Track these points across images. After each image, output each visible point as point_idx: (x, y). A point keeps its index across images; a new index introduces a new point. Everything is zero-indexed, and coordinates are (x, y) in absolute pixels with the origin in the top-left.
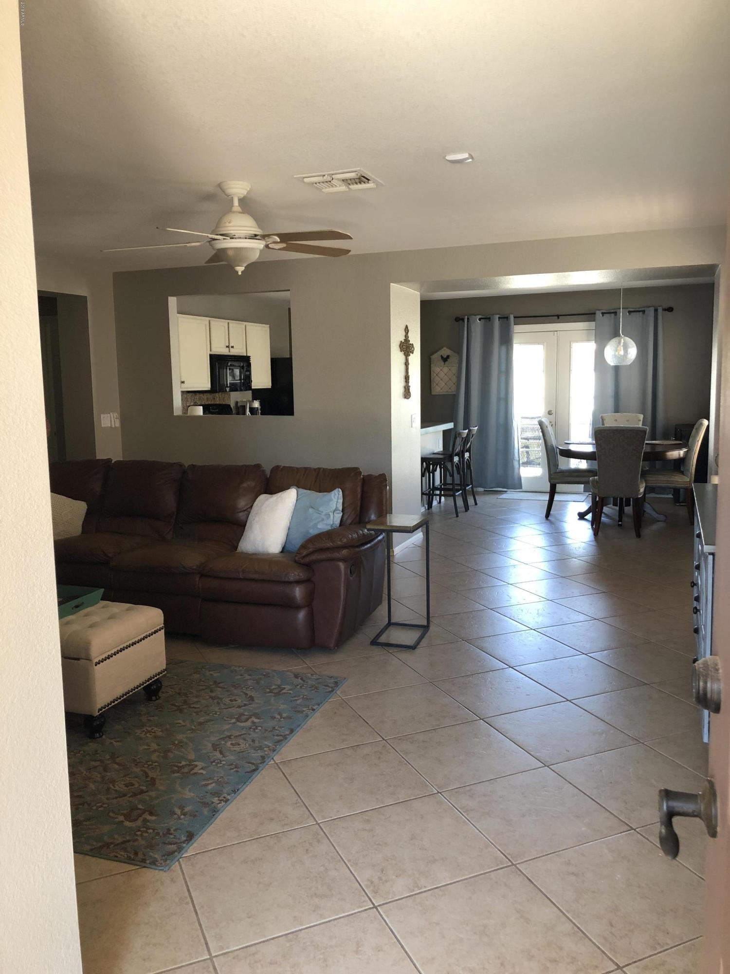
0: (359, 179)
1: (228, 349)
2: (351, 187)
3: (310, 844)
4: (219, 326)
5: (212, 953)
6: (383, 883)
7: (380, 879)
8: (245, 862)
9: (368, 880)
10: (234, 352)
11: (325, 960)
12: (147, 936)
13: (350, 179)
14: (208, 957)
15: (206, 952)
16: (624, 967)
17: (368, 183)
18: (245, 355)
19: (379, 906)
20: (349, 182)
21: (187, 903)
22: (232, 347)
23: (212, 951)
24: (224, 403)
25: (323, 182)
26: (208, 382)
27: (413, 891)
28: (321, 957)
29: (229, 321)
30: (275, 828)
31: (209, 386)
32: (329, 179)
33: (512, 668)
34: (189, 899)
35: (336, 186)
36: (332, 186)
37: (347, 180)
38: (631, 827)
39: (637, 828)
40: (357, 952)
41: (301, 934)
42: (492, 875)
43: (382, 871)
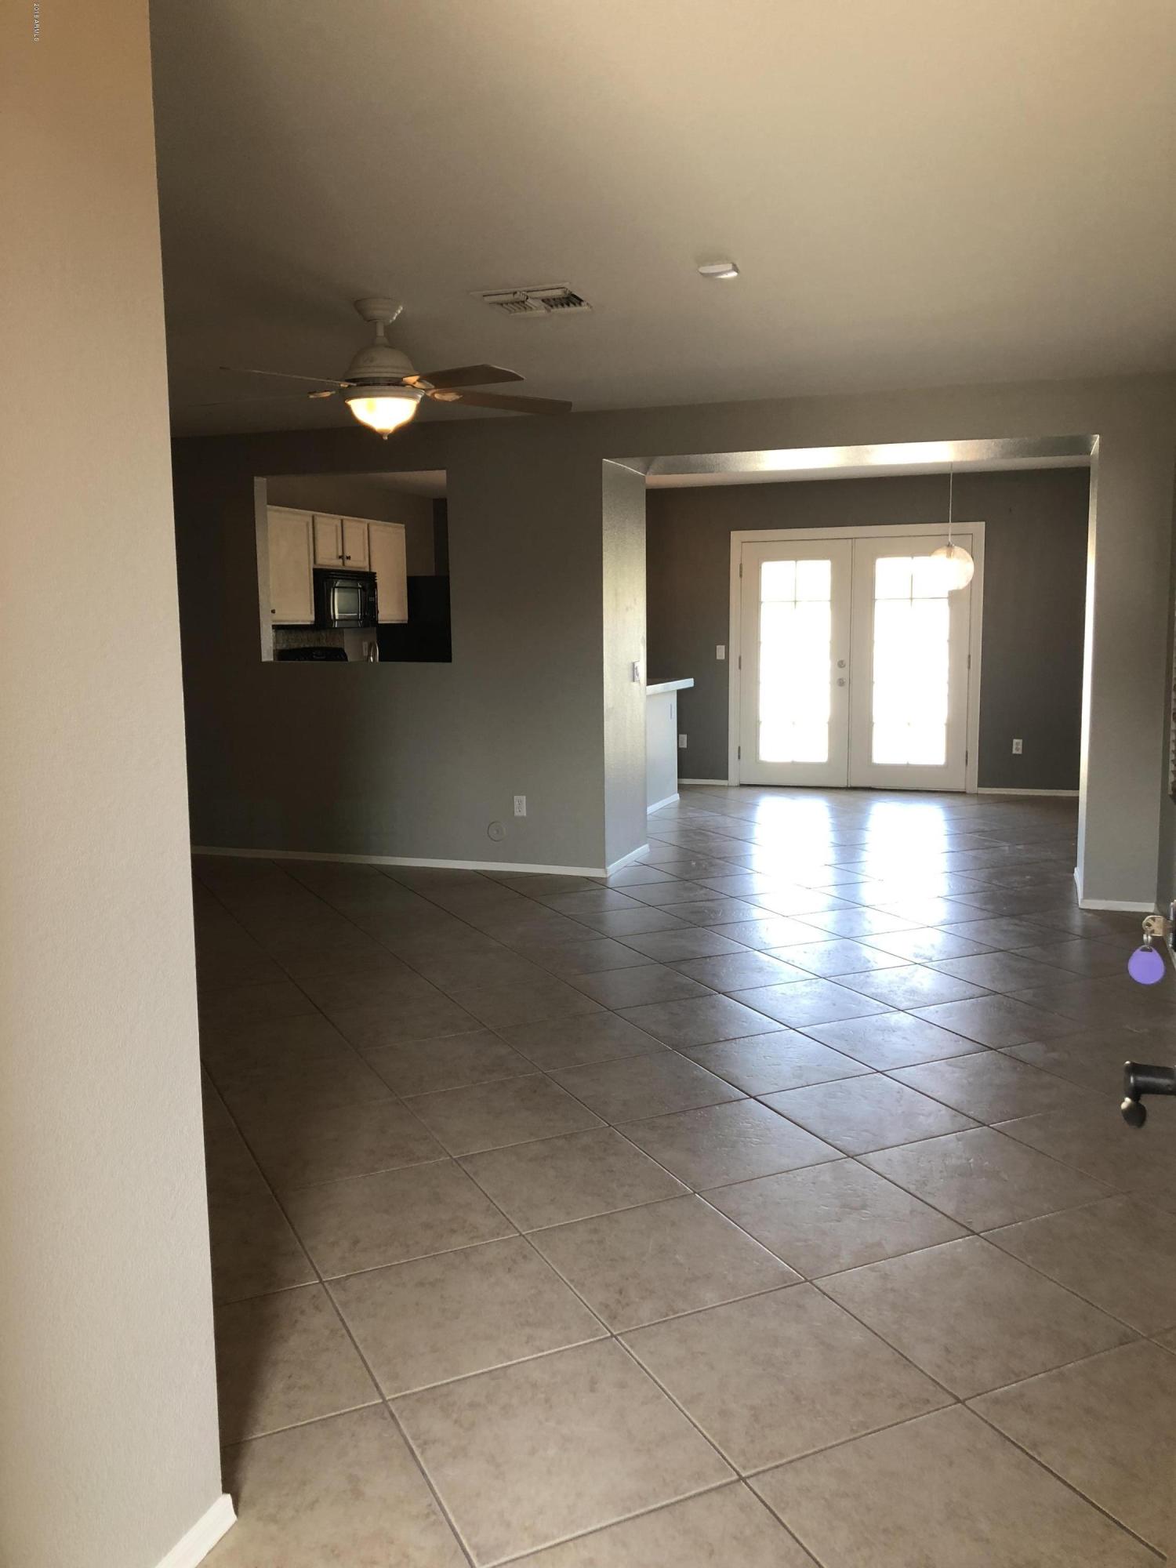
0: (568, 298)
1: (341, 560)
2: (554, 310)
3: (514, 1261)
4: (328, 524)
5: (385, 1395)
6: (623, 1308)
7: (619, 1302)
8: (421, 1284)
9: (601, 1303)
10: (351, 565)
11: (547, 1401)
12: (290, 1377)
13: (554, 299)
14: (381, 1401)
15: (377, 1394)
16: (966, 1399)
17: (580, 304)
18: (368, 570)
19: (619, 1335)
20: (552, 303)
21: (342, 1336)
22: (349, 558)
23: (384, 1391)
24: (333, 646)
25: (512, 303)
26: (311, 613)
27: (667, 1315)
28: (543, 1396)
29: (342, 517)
30: (459, 1242)
31: (312, 618)
32: (523, 298)
33: (794, 1029)
34: (344, 1331)
35: (531, 308)
36: (525, 308)
37: (548, 300)
38: (972, 1231)
39: (982, 1232)
40: (592, 1390)
41: (511, 1371)
42: (778, 1293)
43: (621, 1293)
